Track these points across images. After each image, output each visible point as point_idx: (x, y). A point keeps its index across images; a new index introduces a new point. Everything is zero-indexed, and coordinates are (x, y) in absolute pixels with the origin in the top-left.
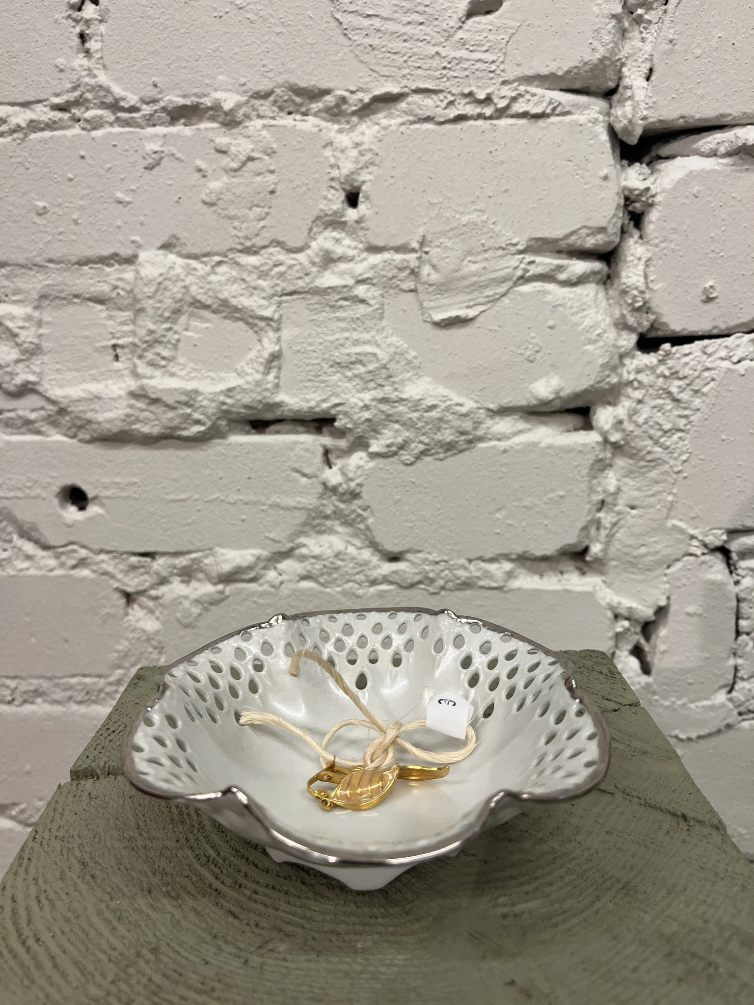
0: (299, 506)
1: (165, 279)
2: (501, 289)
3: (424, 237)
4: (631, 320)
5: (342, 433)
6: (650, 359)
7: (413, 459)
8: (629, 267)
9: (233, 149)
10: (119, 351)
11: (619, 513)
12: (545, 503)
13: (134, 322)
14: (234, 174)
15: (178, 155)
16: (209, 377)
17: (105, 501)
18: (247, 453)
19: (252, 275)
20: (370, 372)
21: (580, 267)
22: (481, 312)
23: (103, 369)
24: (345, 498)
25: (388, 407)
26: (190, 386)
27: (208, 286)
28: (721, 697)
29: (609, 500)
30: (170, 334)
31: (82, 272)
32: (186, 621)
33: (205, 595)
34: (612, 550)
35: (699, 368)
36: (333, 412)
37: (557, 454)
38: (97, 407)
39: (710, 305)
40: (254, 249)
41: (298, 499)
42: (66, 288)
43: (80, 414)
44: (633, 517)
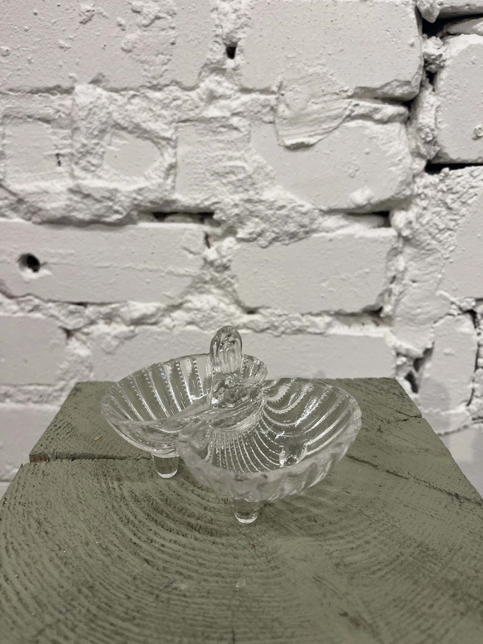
0: (187, 274)
1: (94, 106)
2: (334, 124)
3: (281, 83)
4: (423, 150)
5: (218, 223)
6: (434, 178)
7: (267, 244)
8: (424, 111)
9: (145, 10)
10: (61, 159)
11: (405, 285)
12: (356, 277)
13: (71, 137)
14: (146, 29)
15: (105, 14)
16: (125, 180)
17: (52, 266)
18: (152, 235)
19: (157, 106)
20: (239, 180)
21: (390, 110)
22: (319, 140)
23: (49, 172)
24: (219, 269)
25: (251, 206)
26: (112, 186)
27: (125, 113)
28: (462, 408)
29: (399, 276)
30: (98, 147)
31: (34, 99)
32: (108, 350)
33: (121, 333)
34: (399, 311)
35: (467, 186)
36: (212, 208)
37: (366, 244)
38: (46, 199)
39: (478, 142)
40: (159, 87)
41: (187, 269)
42: (22, 110)
43: (34, 204)
44: (414, 288)
